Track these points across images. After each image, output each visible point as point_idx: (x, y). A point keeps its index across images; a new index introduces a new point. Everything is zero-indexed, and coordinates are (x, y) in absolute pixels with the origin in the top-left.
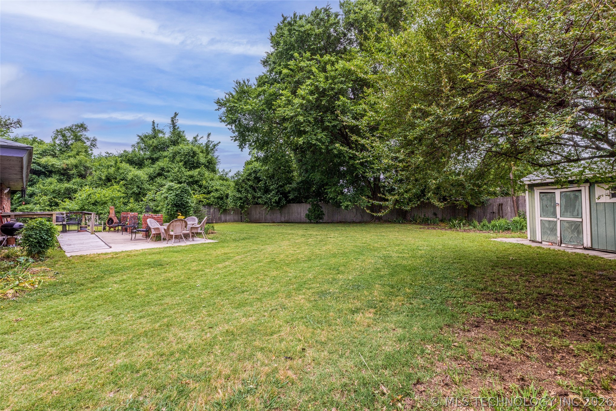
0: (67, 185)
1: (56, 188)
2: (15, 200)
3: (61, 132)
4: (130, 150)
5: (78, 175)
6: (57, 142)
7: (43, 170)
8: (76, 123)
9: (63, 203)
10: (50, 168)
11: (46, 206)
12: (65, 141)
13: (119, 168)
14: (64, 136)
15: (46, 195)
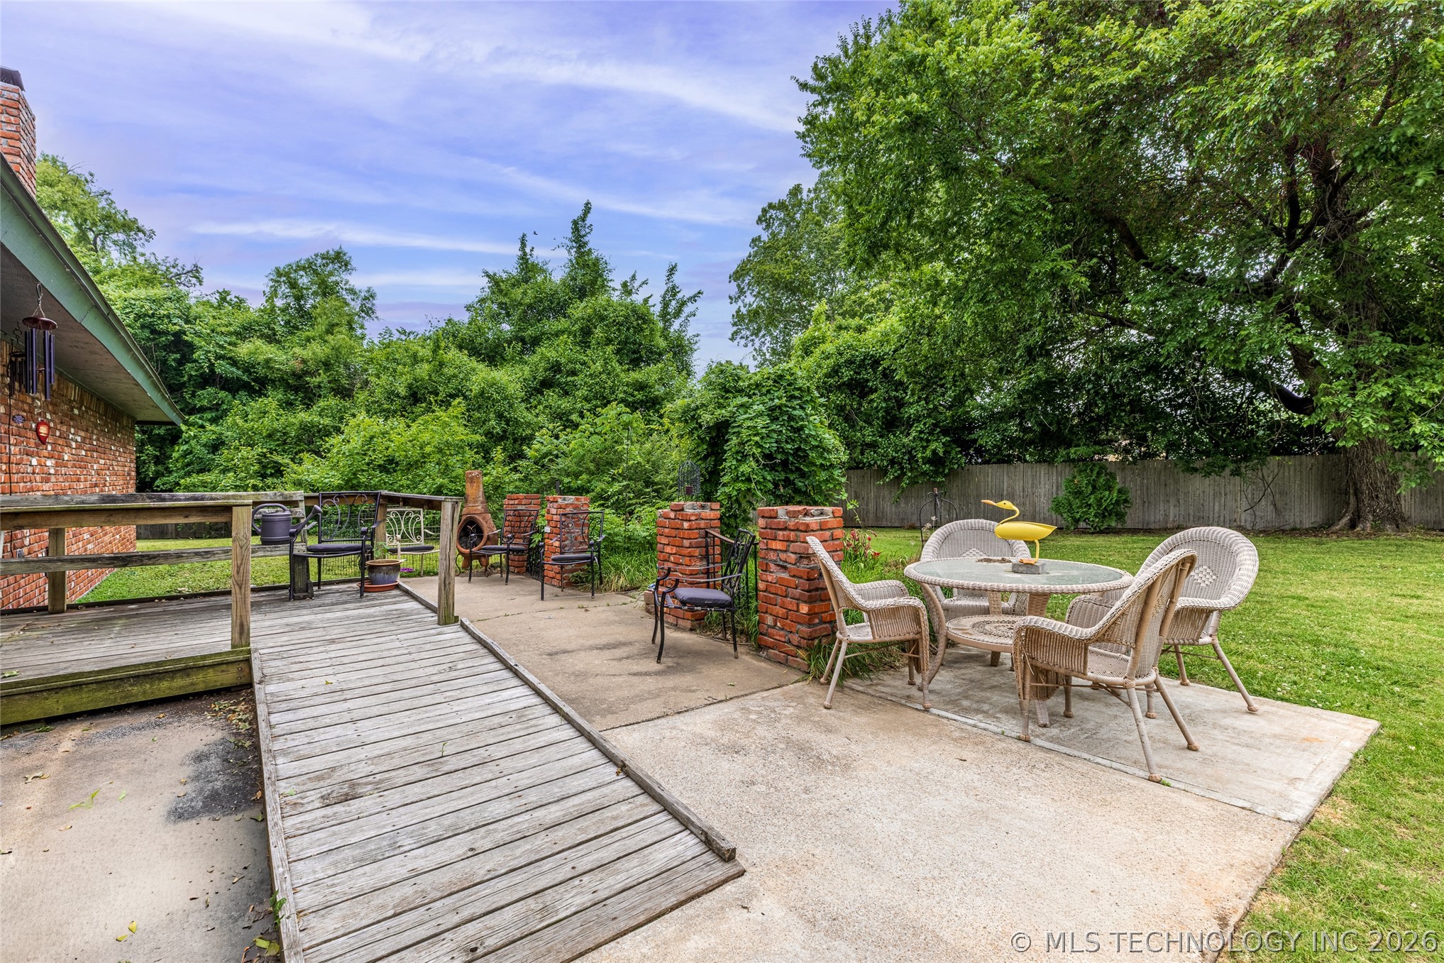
0: (303, 416)
1: (276, 425)
2: (177, 461)
3: (287, 274)
4: (464, 318)
5: (333, 389)
6: (279, 303)
7: (245, 378)
8: (324, 251)
9: (295, 467)
10: (261, 371)
11: (252, 477)
12: (298, 298)
13: (441, 364)
14: (293, 285)
15: (252, 446)
